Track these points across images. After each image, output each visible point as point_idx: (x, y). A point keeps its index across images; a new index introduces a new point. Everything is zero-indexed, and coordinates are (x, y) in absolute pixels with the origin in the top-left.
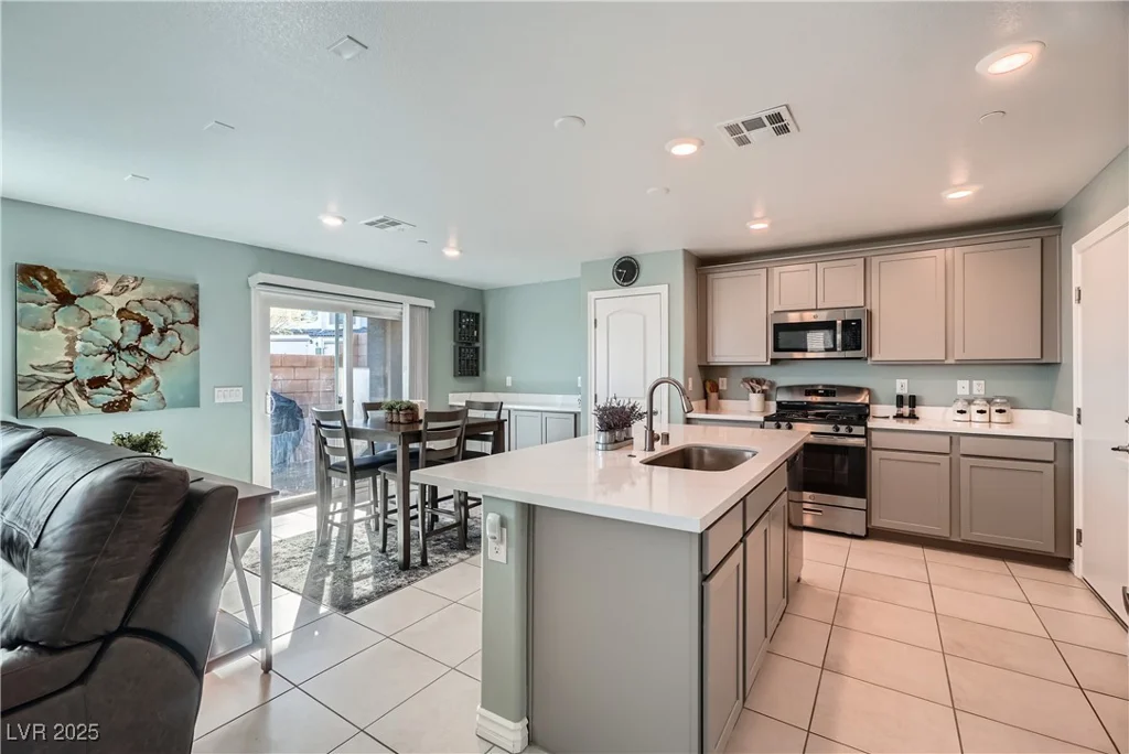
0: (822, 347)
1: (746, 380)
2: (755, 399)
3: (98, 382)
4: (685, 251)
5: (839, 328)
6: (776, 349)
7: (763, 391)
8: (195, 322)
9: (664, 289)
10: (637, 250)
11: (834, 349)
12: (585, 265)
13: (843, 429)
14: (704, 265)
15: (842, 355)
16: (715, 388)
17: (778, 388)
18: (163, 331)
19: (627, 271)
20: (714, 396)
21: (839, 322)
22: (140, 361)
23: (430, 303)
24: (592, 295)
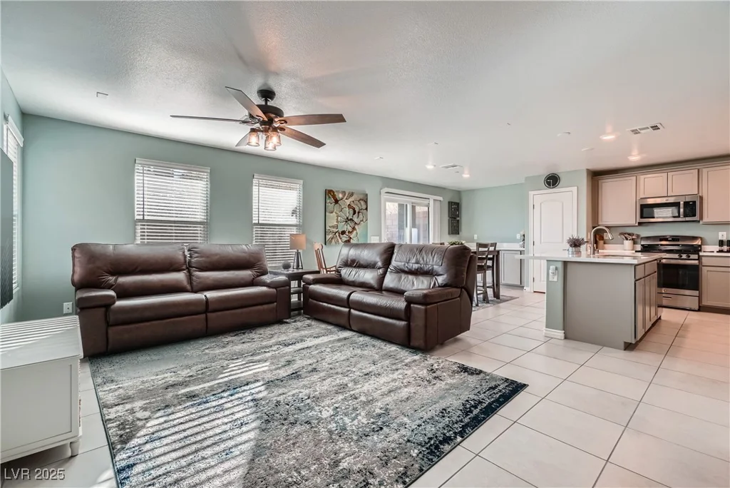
0: (671, 215)
1: (621, 234)
2: (628, 243)
3: (343, 233)
4: (588, 170)
5: (682, 205)
6: (642, 217)
7: (633, 239)
8: (366, 209)
9: (575, 189)
10: (560, 170)
11: (679, 216)
12: (527, 179)
13: (684, 256)
14: (597, 176)
15: (684, 219)
16: (602, 238)
17: (642, 238)
18: (359, 213)
19: (553, 180)
20: (601, 242)
21: (682, 203)
22: (352, 225)
23: (441, 199)
24: (531, 193)
